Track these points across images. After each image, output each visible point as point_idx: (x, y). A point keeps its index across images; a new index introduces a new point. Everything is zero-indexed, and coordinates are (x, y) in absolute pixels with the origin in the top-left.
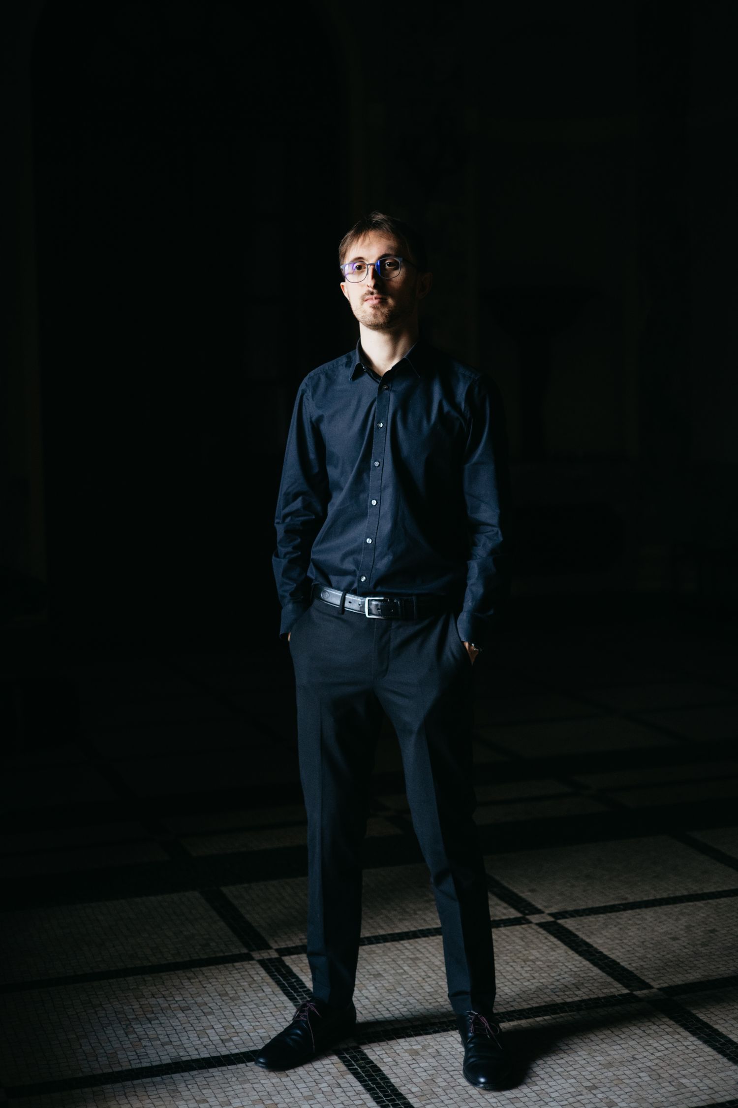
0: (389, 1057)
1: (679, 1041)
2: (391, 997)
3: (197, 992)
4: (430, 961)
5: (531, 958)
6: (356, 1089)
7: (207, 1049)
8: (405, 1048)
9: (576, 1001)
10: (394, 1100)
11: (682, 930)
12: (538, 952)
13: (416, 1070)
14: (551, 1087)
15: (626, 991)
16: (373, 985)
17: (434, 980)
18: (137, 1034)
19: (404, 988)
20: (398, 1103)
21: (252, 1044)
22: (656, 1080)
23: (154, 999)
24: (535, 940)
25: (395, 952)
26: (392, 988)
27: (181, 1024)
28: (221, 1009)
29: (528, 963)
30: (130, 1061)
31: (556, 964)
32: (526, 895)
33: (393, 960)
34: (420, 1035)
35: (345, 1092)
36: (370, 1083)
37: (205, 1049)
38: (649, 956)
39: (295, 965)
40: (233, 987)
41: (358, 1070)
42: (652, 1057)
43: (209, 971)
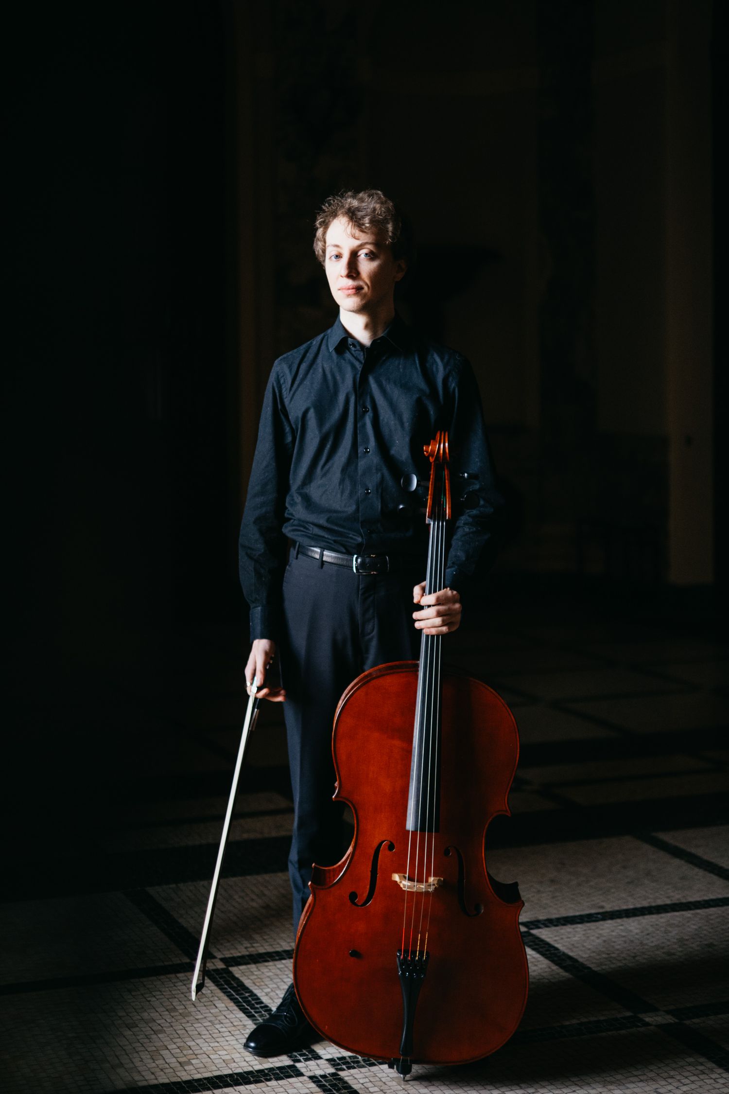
0: (373, 1085)
7: (165, 1073)
8: (389, 1075)
15: (628, 1014)
18: (82, 1055)
23: (94, 1014)
27: (130, 1044)
28: (172, 1026)
37: (162, 1073)
39: (246, 978)
40: (179, 1001)
43: (150, 982)
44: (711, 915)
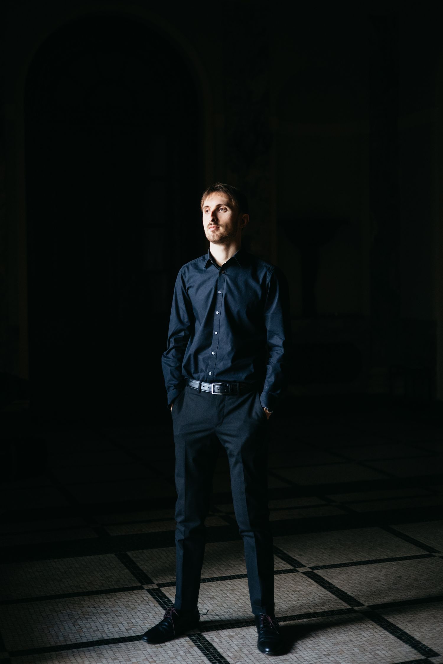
0: (217, 639)
1: (377, 632)
2: (219, 609)
3: (112, 605)
4: (242, 591)
5: (297, 590)
6: (199, 654)
8: (226, 634)
9: (321, 612)
10: (219, 660)
11: (382, 576)
12: (302, 587)
13: (231, 645)
14: (305, 654)
15: (349, 607)
16: (210, 603)
17: (243, 600)
18: (80, 626)
19: (227, 604)
20: (221, 662)
22: (362, 651)
23: (89, 608)
24: (301, 581)
25: (223, 586)
26: (220, 604)
27: (104, 621)
28: (126, 614)
29: (296, 592)
30: (76, 639)
31: (311, 593)
32: (297, 557)
33: (221, 590)
34: (235, 628)
35: (193, 656)
36: (206, 651)
37: (117, 633)
38: (363, 589)
39: (167, 592)
40: (132, 603)
41: (200, 645)
42: (361, 640)
43: (119, 595)
44: (405, 563)
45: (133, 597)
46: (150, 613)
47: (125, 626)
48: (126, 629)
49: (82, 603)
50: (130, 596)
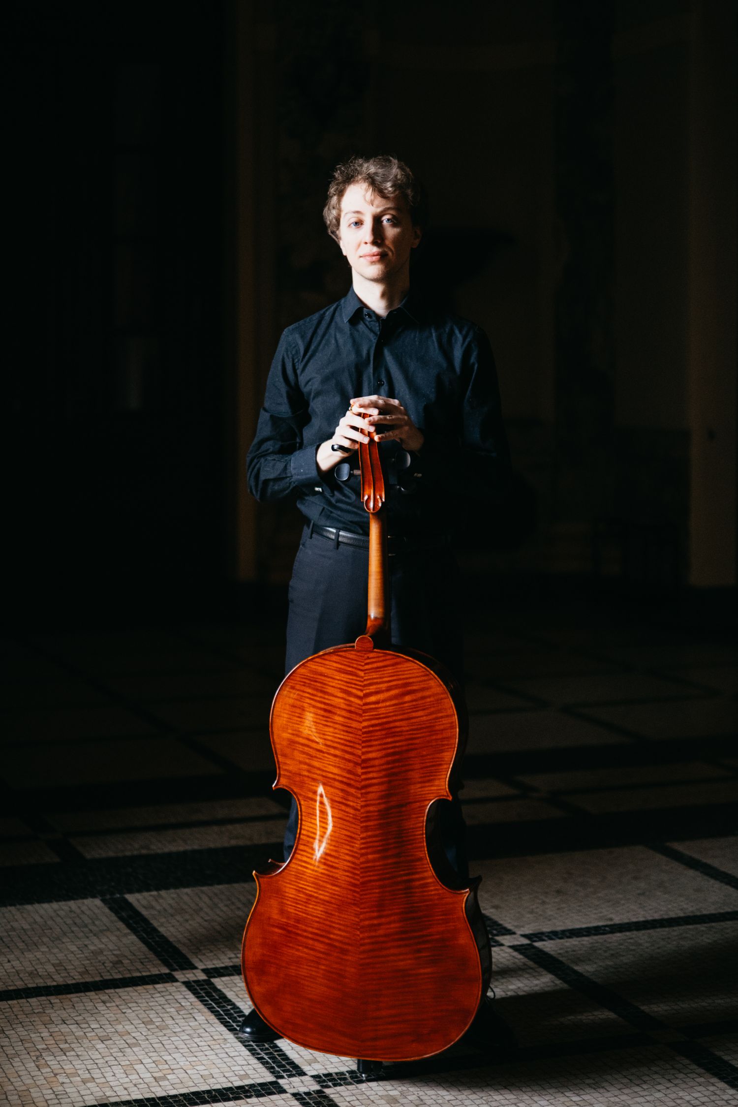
3: (115, 1019)
7: (138, 1089)
8: (379, 1094)
15: (637, 1031)
18: (50, 1068)
21: (191, 1084)
23: (65, 1026)
27: (103, 1057)
28: (147, 1039)
30: (46, 1101)
37: (136, 1088)
39: (228, 989)
40: (157, 1013)
43: (126, 994)
44: (725, 928)
45: (157, 999)
46: (201, 1039)
47: (151, 1070)
48: (155, 1078)
49: (47, 1012)
50: (150, 996)
